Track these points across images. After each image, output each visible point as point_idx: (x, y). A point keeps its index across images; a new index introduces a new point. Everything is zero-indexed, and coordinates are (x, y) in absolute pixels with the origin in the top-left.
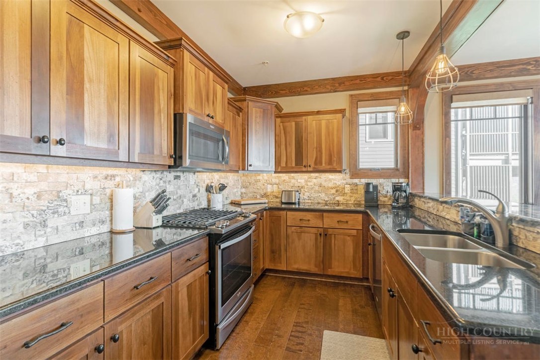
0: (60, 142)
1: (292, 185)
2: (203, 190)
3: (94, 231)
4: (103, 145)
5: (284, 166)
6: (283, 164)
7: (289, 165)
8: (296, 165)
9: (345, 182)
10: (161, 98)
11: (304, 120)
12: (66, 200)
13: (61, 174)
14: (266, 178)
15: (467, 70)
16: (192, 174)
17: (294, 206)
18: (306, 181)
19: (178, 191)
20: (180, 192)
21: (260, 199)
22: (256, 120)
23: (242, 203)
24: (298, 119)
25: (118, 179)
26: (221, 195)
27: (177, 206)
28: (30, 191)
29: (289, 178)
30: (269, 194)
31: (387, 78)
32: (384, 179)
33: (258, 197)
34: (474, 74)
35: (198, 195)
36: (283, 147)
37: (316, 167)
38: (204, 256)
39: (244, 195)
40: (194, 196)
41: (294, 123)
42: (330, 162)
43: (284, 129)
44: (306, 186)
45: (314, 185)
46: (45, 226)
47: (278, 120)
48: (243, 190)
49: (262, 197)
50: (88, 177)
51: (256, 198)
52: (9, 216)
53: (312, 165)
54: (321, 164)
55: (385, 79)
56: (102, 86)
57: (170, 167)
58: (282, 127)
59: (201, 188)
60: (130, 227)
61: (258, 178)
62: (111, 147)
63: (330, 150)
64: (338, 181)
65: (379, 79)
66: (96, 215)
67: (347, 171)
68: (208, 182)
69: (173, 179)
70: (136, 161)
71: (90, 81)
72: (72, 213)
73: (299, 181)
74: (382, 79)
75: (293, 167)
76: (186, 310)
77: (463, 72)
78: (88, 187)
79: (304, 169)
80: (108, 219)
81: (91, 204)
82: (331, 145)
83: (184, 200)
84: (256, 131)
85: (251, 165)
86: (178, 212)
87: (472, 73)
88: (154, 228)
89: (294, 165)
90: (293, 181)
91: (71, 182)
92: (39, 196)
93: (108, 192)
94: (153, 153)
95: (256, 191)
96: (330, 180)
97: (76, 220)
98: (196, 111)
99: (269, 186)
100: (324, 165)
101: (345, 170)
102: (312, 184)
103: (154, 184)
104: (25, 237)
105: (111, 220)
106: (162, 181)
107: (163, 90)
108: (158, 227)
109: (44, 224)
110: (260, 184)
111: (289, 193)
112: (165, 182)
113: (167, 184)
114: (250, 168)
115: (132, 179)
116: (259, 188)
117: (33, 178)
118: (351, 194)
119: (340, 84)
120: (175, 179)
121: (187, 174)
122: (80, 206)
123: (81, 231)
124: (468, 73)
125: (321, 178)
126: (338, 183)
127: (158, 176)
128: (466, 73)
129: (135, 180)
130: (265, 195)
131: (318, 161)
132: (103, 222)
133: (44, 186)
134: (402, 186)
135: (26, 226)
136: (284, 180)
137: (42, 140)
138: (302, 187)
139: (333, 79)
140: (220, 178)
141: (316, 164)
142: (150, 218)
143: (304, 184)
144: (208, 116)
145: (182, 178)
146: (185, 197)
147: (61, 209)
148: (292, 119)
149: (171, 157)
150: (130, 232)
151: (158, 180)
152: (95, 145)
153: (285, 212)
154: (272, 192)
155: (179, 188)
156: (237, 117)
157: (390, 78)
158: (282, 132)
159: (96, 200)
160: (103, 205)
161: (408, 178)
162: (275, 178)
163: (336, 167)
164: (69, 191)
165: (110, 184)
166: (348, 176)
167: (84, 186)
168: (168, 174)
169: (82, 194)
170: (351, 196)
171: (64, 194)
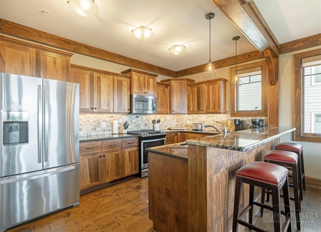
0: (96, 109)
1: (199, 120)
2: (151, 122)
3: (108, 133)
4: (106, 108)
5: (192, 110)
6: (191, 110)
7: (194, 110)
8: (198, 110)
9: (227, 119)
10: (125, 90)
11: (201, 86)
12: (100, 123)
13: (99, 116)
14: (187, 117)
15: (312, 39)
16: (145, 115)
17: (199, 132)
18: (206, 118)
19: (138, 122)
20: (138, 123)
21: (184, 127)
22: (176, 89)
23: (171, 129)
24: (199, 86)
25: (114, 118)
26: (158, 124)
27: (137, 128)
28: (93, 120)
29: (198, 117)
30: (188, 125)
31: (252, 55)
32: (252, 117)
33: (184, 126)
34: (318, 41)
35: (148, 124)
36: (191, 101)
37: (207, 111)
38: (137, 144)
39: (177, 126)
40: (146, 124)
41: (196, 88)
42: (214, 108)
43: (192, 91)
44: (206, 121)
45: (211, 120)
46: (96, 130)
47: (189, 87)
48: (177, 123)
49: (185, 126)
50: (105, 117)
51: (182, 127)
52: (88, 126)
53: (205, 110)
54: (209, 109)
55: (250, 55)
56: (106, 92)
57: (129, 113)
58: (191, 91)
59: (149, 122)
60: (117, 133)
61: (184, 117)
62: (108, 109)
63: (214, 101)
64: (224, 119)
65: (247, 56)
66: (108, 128)
67: (229, 113)
68: (153, 119)
69: (135, 117)
70: (116, 112)
71: (103, 91)
72: (102, 127)
73: (203, 118)
74: (249, 56)
75: (196, 111)
76: (128, 159)
77: (308, 42)
78: (106, 120)
79: (201, 112)
80: (111, 130)
81: (107, 125)
82: (215, 99)
83: (141, 126)
84: (176, 94)
85: (173, 111)
86: (138, 130)
87: (317, 40)
88: (124, 134)
89: (196, 110)
90: (200, 118)
91: (101, 118)
92: (94, 122)
93: (111, 121)
94: (122, 109)
95: (183, 123)
96: (219, 118)
97: (103, 129)
98: (139, 92)
99: (189, 121)
100: (211, 109)
101: (227, 112)
102: (209, 120)
103: (127, 119)
104: (92, 132)
105: (112, 130)
106: (130, 118)
107: (125, 87)
108: (126, 134)
109: (95, 129)
110: (184, 120)
111: (196, 124)
112: (132, 119)
113: (133, 119)
114: (173, 112)
115: (119, 117)
116: (184, 122)
117: (93, 117)
118: (231, 126)
119: (223, 63)
120: (136, 117)
121: (142, 115)
122: (104, 125)
123: (104, 132)
124: (313, 41)
125: (214, 117)
126: (224, 120)
127: (129, 116)
128: (311, 42)
129: (120, 117)
130: (187, 126)
131: (208, 108)
132: (110, 131)
133: (95, 119)
134: (256, 121)
135: (92, 129)
136: (196, 118)
137: (92, 108)
138: (204, 122)
139: (220, 61)
140: (161, 117)
141: (207, 109)
142: (123, 131)
143: (205, 120)
144: (145, 93)
145: (139, 117)
146: (141, 124)
147: (99, 126)
148: (195, 86)
149: (129, 110)
150: (117, 134)
151: (129, 118)
152: (104, 108)
153: (188, 134)
154: (190, 124)
155: (138, 121)
156: (166, 89)
157: (254, 54)
158: (191, 93)
159: (108, 124)
160: (110, 126)
161: (267, 117)
162: (191, 117)
163: (218, 111)
164: (101, 121)
165: (112, 119)
166: (229, 115)
167: (105, 120)
168: (133, 116)
169: (104, 122)
170: (231, 127)
171: (100, 121)
